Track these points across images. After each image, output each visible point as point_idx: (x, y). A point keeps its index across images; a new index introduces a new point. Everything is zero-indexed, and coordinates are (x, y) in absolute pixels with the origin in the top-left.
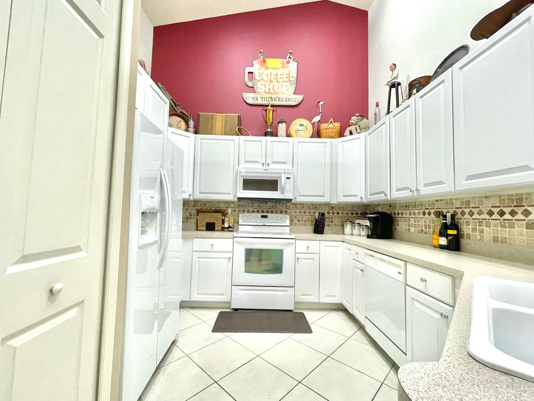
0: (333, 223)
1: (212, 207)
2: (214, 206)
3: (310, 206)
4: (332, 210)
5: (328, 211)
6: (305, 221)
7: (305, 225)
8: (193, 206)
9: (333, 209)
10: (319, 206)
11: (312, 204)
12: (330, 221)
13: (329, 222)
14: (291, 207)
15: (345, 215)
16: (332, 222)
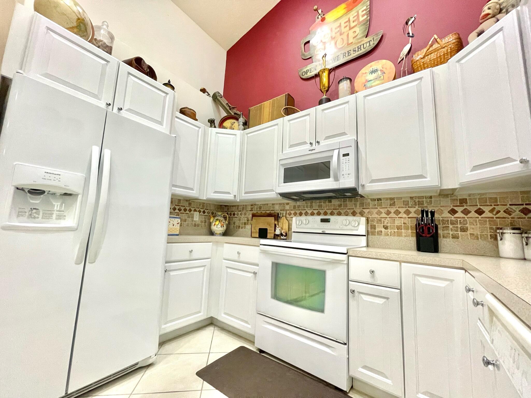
0: (469, 232)
1: (267, 210)
2: (269, 209)
3: (408, 201)
4: (463, 206)
5: (452, 207)
6: (399, 228)
7: (399, 235)
8: (250, 211)
9: (464, 204)
10: (429, 200)
11: (411, 198)
12: (457, 227)
13: (457, 231)
14: (371, 205)
15: (502, 214)
16: (464, 230)
